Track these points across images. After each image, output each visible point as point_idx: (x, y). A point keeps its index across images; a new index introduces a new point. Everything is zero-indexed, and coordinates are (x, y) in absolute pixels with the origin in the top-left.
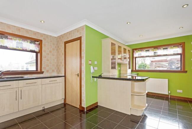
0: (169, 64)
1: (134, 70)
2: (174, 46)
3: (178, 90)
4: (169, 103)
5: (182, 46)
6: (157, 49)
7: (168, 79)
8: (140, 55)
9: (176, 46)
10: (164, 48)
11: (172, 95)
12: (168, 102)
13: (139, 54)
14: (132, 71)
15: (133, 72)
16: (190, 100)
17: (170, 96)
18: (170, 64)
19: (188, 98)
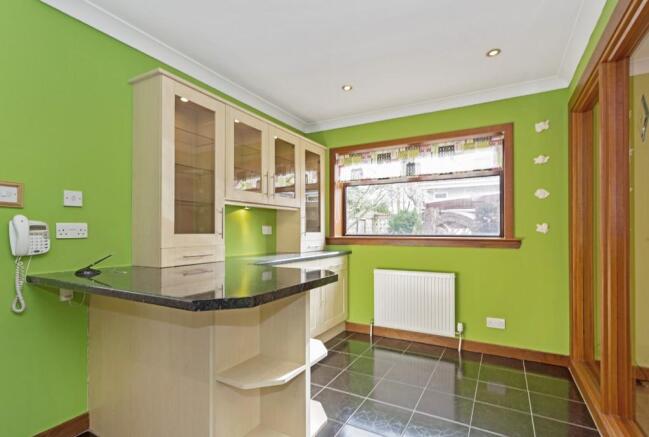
0: (477, 214)
1: (338, 234)
2: (477, 140)
3: (488, 319)
4: (460, 376)
5: (503, 137)
6: (417, 151)
7: (457, 275)
8: (357, 176)
9: (484, 139)
10: (441, 145)
11: (469, 337)
12: (456, 370)
13: (353, 171)
14: (329, 241)
15: (331, 247)
16: (529, 359)
17: (463, 341)
18: (480, 216)
19: (524, 351)
